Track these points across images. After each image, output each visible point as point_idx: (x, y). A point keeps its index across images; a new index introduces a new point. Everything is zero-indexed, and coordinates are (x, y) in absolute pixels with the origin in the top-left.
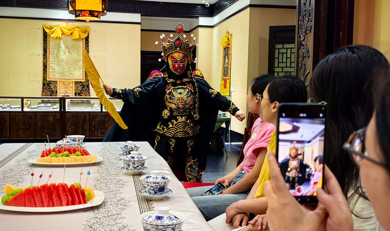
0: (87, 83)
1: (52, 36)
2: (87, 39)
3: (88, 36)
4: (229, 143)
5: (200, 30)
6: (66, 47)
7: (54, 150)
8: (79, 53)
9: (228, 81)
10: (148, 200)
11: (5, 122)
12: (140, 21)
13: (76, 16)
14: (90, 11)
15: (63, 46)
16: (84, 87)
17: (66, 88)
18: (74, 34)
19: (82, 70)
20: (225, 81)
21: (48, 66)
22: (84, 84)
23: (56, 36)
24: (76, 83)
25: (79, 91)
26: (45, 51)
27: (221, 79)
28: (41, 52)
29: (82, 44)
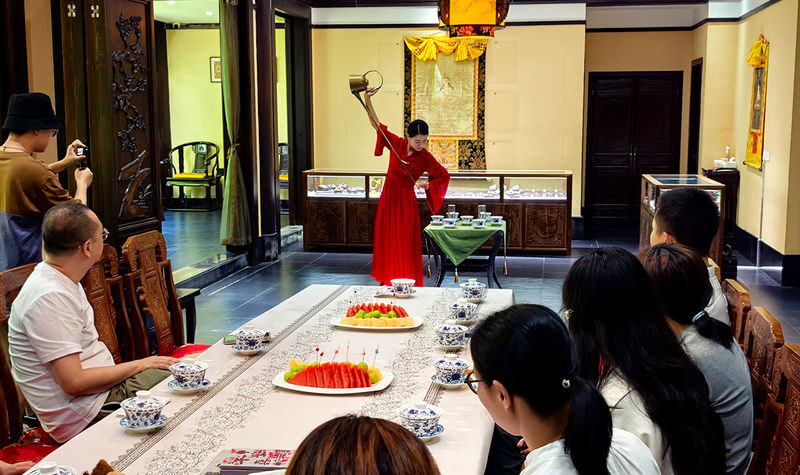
0: (481, 144)
1: (420, 57)
2: (482, 59)
3: (484, 54)
4: (756, 268)
5: (710, 27)
6: (445, 76)
7: (362, 308)
8: (467, 87)
9: (760, 138)
10: (442, 388)
11: (340, 215)
12: (584, 19)
13: (451, 36)
14: (473, 26)
15: (438, 75)
16: (475, 150)
17: (444, 153)
18: (458, 52)
19: (471, 119)
20: (755, 136)
21: (412, 113)
22: (476, 144)
23: (427, 56)
24: (462, 143)
25: (466, 158)
26: (408, 84)
27: (747, 132)
28: (401, 88)
29: (472, 70)
